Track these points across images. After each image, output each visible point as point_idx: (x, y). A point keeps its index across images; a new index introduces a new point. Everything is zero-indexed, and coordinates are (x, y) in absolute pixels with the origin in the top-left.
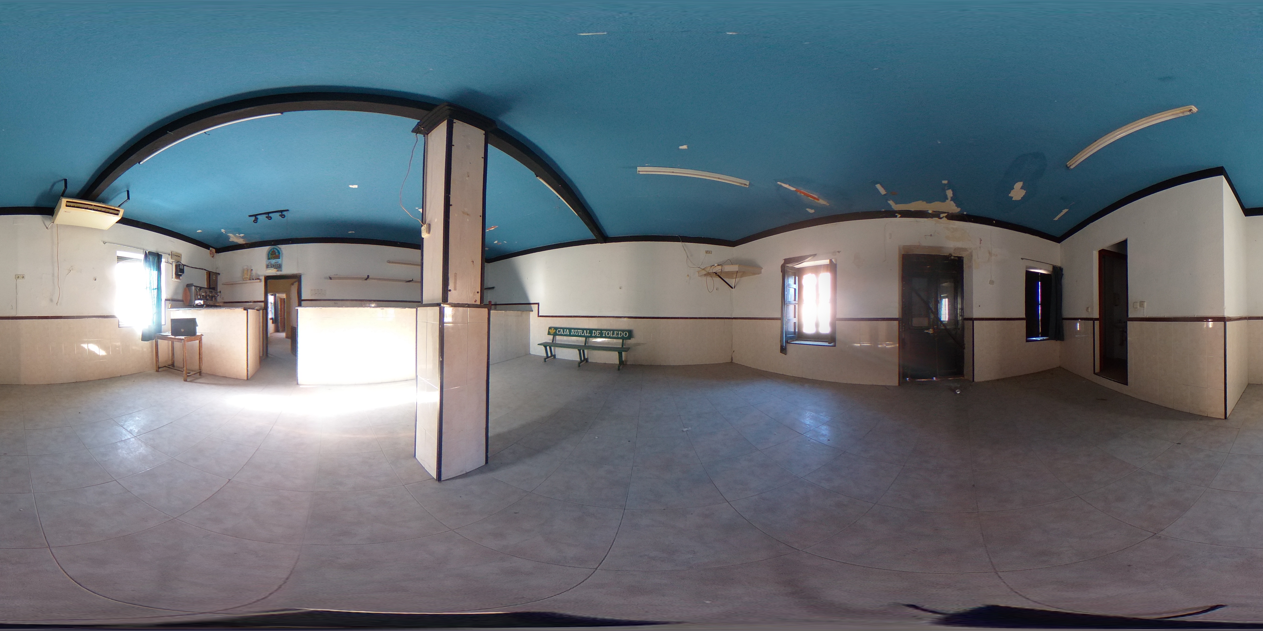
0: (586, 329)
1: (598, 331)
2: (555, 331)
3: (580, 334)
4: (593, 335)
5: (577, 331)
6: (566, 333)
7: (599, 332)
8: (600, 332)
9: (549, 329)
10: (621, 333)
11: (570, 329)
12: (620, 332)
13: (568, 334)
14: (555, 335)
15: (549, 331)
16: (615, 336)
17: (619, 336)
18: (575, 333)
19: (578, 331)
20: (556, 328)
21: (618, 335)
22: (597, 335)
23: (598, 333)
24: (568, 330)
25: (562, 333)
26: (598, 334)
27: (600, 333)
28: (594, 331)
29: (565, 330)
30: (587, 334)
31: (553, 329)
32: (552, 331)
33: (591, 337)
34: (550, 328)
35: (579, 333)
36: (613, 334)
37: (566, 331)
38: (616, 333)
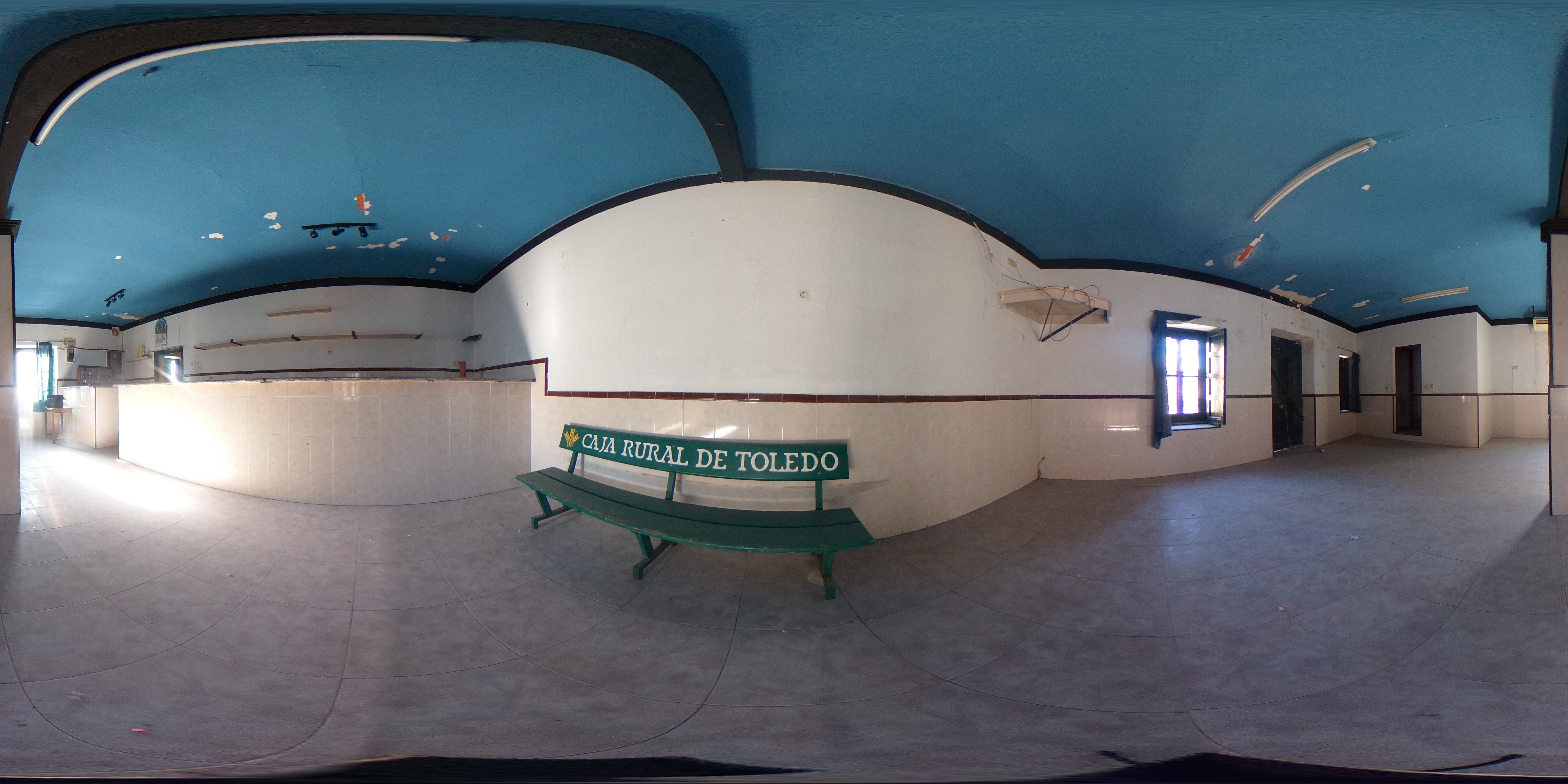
0: (675, 441)
1: (717, 452)
2: (577, 438)
3: (649, 458)
4: (699, 465)
5: (641, 447)
6: (606, 451)
7: (721, 456)
8: (726, 453)
9: (564, 432)
10: (810, 459)
11: (620, 436)
12: (805, 455)
13: (613, 452)
14: (577, 449)
15: (563, 438)
16: (788, 470)
17: (805, 469)
18: (633, 453)
19: (645, 444)
20: (581, 430)
21: (801, 467)
22: (716, 467)
23: (717, 460)
24: (612, 440)
25: (596, 448)
26: (720, 464)
27: (725, 460)
28: (701, 451)
29: (605, 438)
30: (675, 459)
31: (573, 431)
32: (572, 438)
33: (692, 470)
34: (567, 428)
35: (646, 455)
36: (780, 462)
37: (608, 441)
38: (792, 458)
